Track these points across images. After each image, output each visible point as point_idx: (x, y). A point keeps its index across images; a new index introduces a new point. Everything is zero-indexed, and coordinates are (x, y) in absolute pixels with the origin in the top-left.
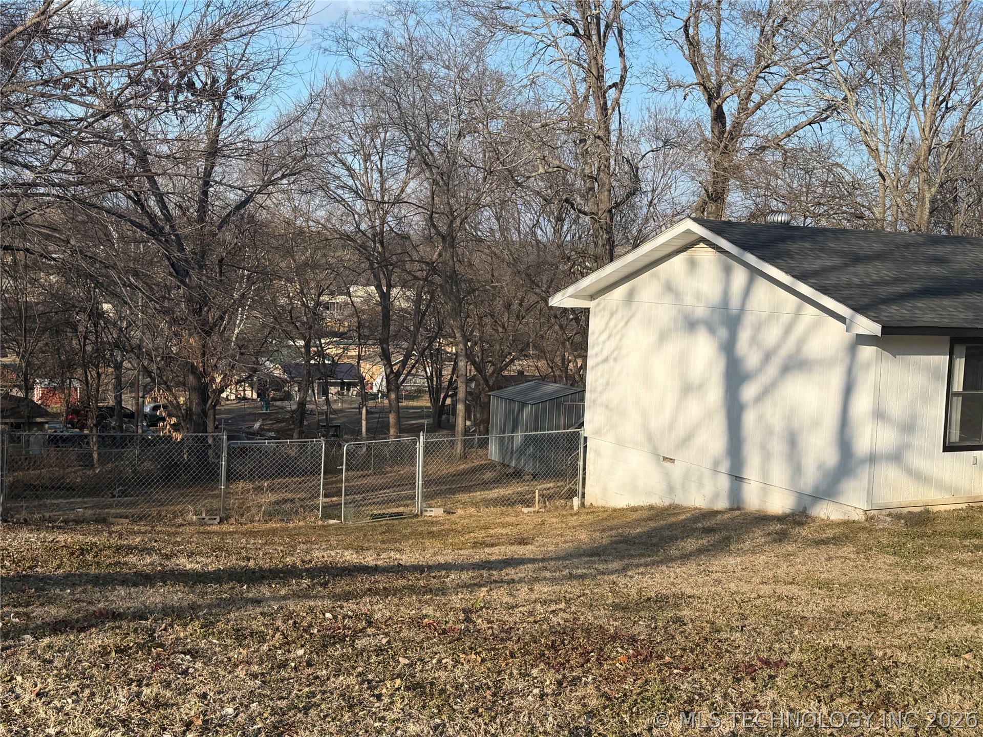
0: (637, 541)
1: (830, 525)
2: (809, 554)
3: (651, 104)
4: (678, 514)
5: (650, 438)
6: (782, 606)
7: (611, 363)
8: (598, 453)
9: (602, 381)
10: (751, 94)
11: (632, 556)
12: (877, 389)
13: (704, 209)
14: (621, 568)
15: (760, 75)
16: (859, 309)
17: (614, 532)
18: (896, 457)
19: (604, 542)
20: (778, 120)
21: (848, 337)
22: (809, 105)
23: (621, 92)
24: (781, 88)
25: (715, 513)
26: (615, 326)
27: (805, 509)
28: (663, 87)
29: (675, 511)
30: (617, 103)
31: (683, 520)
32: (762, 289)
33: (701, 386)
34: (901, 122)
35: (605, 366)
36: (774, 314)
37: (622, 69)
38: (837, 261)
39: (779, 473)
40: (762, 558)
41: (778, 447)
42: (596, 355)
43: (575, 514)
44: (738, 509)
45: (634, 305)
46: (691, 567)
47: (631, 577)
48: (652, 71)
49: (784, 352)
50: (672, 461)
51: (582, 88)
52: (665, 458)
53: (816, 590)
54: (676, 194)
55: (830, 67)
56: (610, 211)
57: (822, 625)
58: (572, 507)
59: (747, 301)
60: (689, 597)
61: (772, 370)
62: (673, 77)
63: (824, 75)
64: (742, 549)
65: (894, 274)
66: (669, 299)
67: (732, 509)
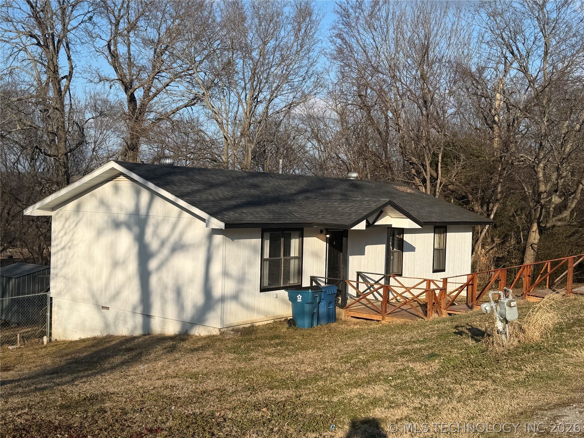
0: (83, 361)
1: (200, 339)
2: (187, 358)
3: (91, 90)
4: (111, 341)
5: (93, 296)
6: (166, 392)
7: (67, 250)
8: (59, 307)
9: (61, 261)
10: (150, 88)
11: (79, 371)
12: (224, 259)
13: (126, 154)
14: (71, 379)
15: (155, 77)
16: (213, 214)
17: (69, 357)
18: (235, 297)
19: (62, 364)
20: (167, 103)
21: (207, 230)
22: (184, 96)
23: (70, 81)
24: (167, 85)
25: (133, 338)
26: (69, 227)
27: (187, 331)
28: (97, 80)
29: (110, 339)
30: (68, 88)
31: (115, 344)
32: (159, 203)
33: (124, 262)
34: (235, 108)
35: (63, 252)
36: (165, 218)
37: (70, 68)
38: (200, 187)
39: (171, 311)
40: (160, 363)
41: (170, 296)
42: (57, 245)
43: (44, 347)
44: (148, 334)
45: (81, 214)
46: (117, 374)
47: (77, 385)
48: (89, 70)
49: (172, 240)
50: (108, 308)
51: (44, 78)
52: (103, 307)
53: (189, 380)
54: (109, 145)
55: (195, 75)
56: (66, 154)
57: (189, 401)
58: (43, 343)
59: (150, 211)
60: (111, 394)
61: (166, 251)
62: (103, 74)
63: (191, 79)
64: (149, 359)
65: (231, 194)
66: (102, 210)
67: (144, 335)
